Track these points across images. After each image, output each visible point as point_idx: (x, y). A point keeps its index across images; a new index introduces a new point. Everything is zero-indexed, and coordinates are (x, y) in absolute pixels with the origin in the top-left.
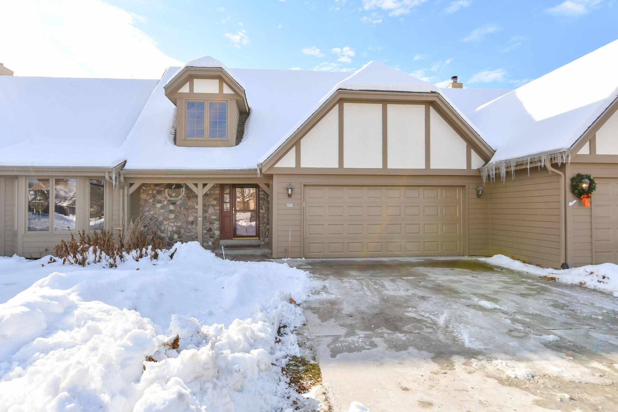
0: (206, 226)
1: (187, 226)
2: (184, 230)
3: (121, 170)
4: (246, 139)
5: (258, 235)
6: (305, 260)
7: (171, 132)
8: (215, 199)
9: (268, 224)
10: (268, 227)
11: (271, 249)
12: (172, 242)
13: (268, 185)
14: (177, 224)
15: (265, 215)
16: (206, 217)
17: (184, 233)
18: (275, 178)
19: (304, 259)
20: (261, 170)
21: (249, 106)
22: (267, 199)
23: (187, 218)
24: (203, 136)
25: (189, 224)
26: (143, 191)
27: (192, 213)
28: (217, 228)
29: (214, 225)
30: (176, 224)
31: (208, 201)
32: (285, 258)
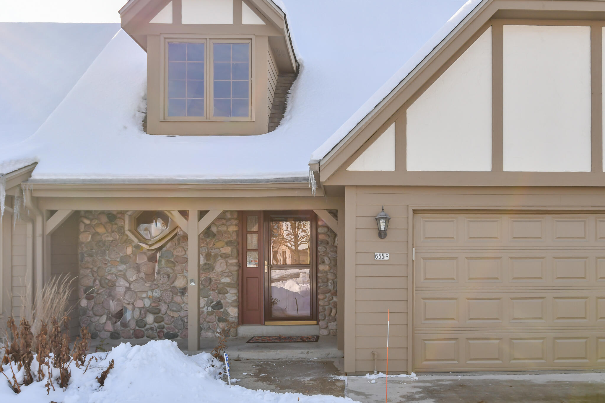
0: (211, 297)
1: (172, 299)
2: (167, 307)
3: (23, 182)
4: (291, 118)
5: (314, 316)
6: (417, 378)
7: (139, 107)
8: (229, 243)
9: (335, 294)
10: (335, 299)
11: (341, 347)
12: (143, 329)
13: (334, 214)
14: (153, 293)
15: (330, 276)
16: (210, 279)
17: (166, 313)
18: (349, 195)
19: (413, 374)
20: (317, 175)
21: (297, 58)
22: (334, 242)
23: (173, 282)
24: (201, 114)
25: (176, 294)
26: (85, 227)
27: (183, 272)
28: (234, 301)
29: (226, 295)
30: (150, 294)
31: (215, 246)
32: (372, 373)
